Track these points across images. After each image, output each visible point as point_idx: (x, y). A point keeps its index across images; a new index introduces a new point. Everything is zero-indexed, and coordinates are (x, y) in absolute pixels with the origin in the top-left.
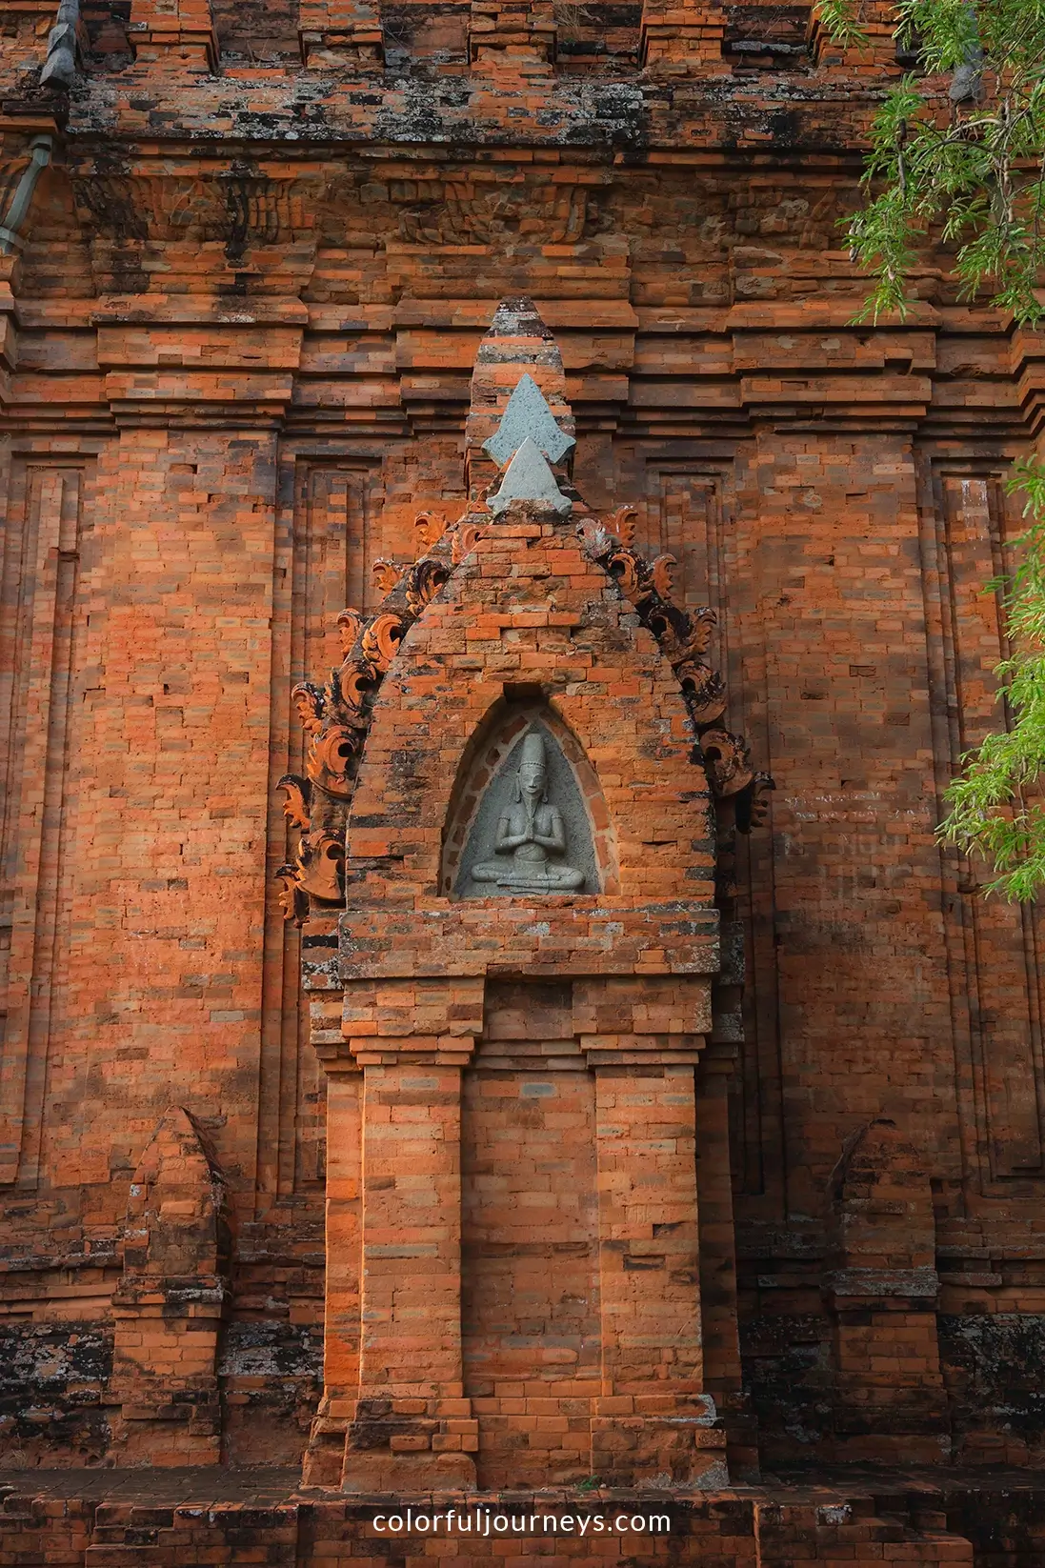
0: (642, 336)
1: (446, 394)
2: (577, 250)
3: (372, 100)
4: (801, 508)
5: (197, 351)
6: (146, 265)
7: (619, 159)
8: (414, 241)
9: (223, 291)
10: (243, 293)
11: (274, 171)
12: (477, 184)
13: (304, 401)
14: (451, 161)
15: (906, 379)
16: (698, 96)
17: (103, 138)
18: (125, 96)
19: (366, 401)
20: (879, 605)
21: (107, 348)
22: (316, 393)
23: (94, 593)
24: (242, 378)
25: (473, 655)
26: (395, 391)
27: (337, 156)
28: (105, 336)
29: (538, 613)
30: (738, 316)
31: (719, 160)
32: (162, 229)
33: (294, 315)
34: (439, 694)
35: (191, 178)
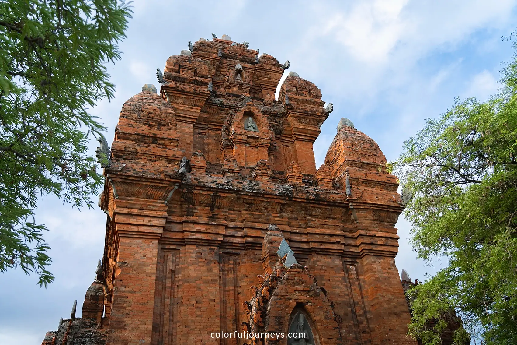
0: (292, 233)
1: (254, 241)
2: (278, 215)
3: (241, 183)
4: (323, 269)
5: (204, 229)
6: (194, 211)
7: (287, 199)
8: (247, 210)
9: (209, 217)
10: (213, 218)
11: (222, 195)
12: (260, 201)
13: (225, 241)
14: (256, 196)
15: (339, 245)
16: (301, 189)
17: (189, 185)
18: (193, 177)
19: (237, 242)
20: (340, 290)
21: (185, 227)
22: (228, 239)
23: (180, 280)
24: (213, 235)
25: (289, 296)
26: (243, 240)
27: (234, 193)
28: (184, 224)
29: (301, 288)
30: (309, 230)
31: (305, 201)
32: (198, 204)
33: (224, 223)
34: (284, 304)
35: (205, 194)
